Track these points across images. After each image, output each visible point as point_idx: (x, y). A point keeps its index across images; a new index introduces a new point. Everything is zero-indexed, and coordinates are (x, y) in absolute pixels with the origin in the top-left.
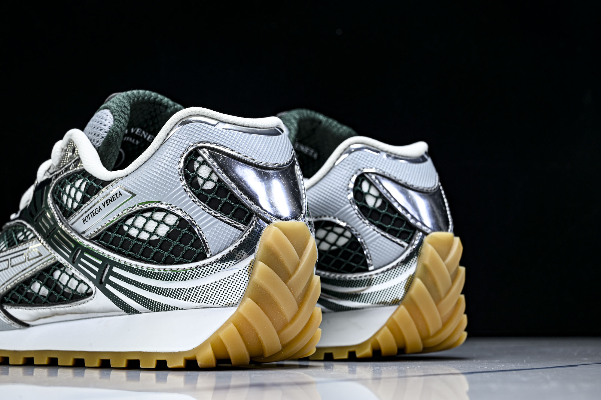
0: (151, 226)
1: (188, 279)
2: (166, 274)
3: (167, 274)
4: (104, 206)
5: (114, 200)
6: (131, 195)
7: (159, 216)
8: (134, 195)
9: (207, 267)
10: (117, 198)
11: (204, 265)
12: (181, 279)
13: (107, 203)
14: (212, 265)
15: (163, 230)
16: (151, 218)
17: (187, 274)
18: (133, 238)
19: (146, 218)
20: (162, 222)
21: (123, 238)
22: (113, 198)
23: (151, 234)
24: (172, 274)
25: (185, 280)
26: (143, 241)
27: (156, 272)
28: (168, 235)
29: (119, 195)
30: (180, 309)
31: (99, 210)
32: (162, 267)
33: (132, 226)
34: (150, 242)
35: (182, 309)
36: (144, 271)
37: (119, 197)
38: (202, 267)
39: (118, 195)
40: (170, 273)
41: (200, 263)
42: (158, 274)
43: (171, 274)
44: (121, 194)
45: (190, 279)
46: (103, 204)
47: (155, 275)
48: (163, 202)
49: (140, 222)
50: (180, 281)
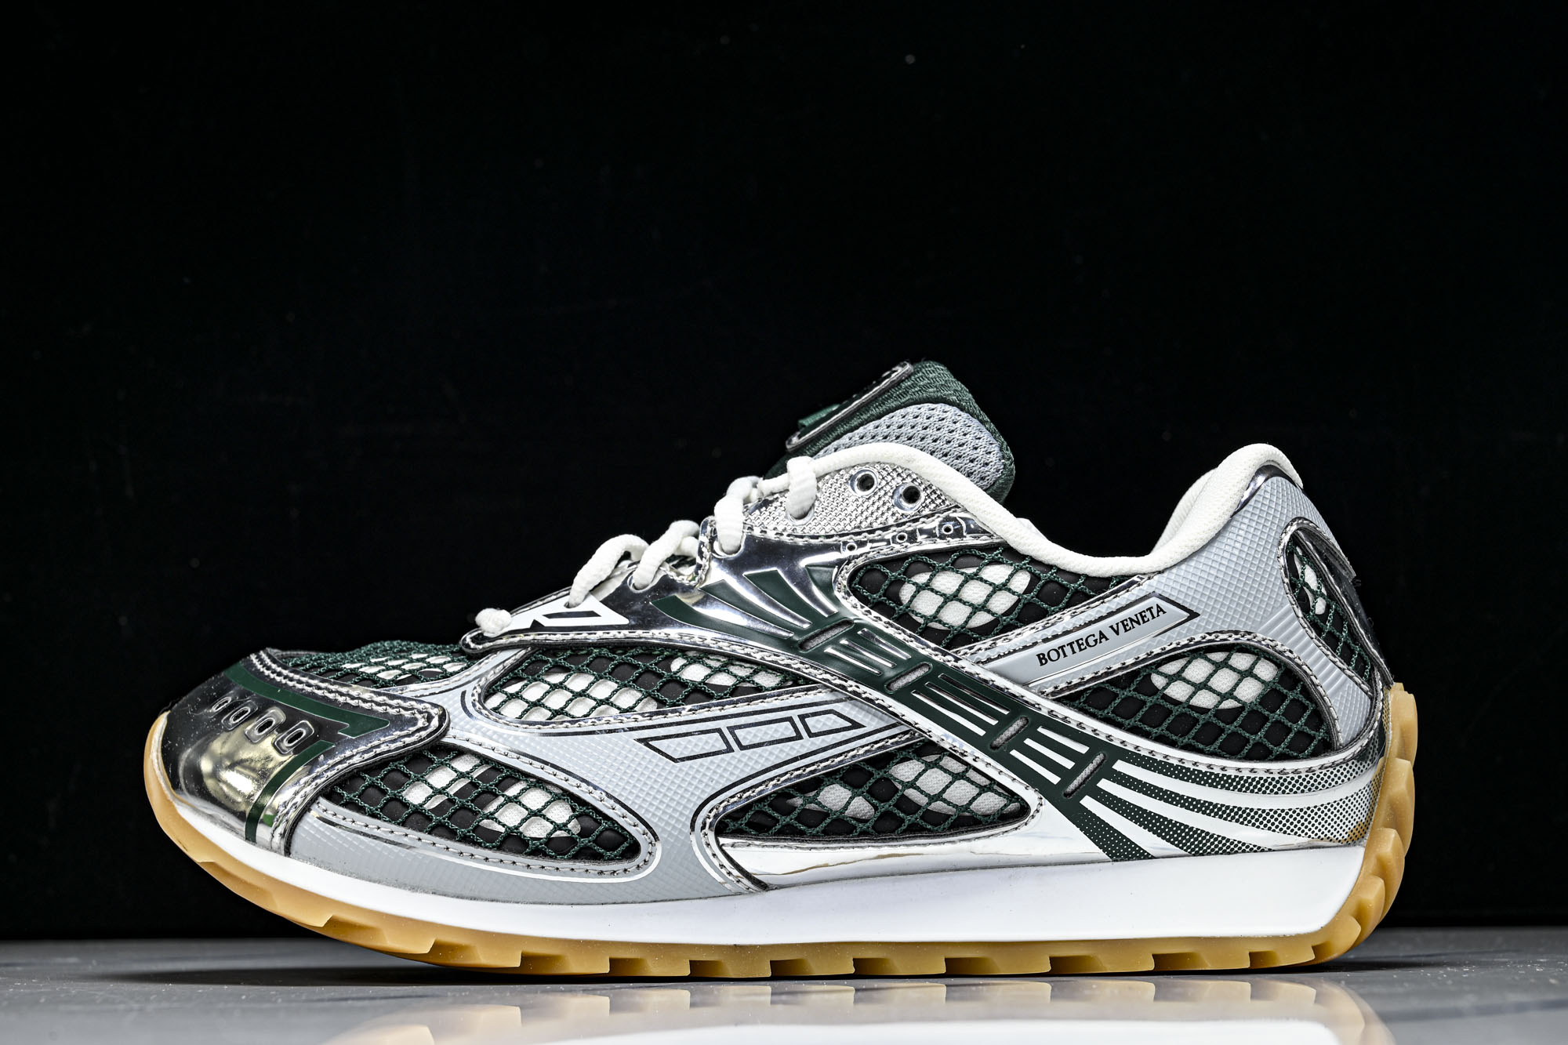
0: (1223, 681)
1: (1303, 791)
2: (1254, 779)
3: (1257, 779)
4: (1117, 632)
5: (1144, 622)
6: (1187, 614)
7: (1241, 661)
8: (1193, 615)
9: (1338, 768)
10: (1153, 617)
11: (1333, 763)
12: (1287, 791)
13: (1124, 626)
14: (1347, 765)
15: (1249, 691)
16: (1225, 664)
17: (1301, 781)
18: (1176, 703)
19: (1213, 663)
20: (1249, 673)
21: (1150, 701)
22: (1143, 617)
23: (1224, 697)
24: (1269, 780)
25: (1295, 793)
26: (1203, 711)
27: (1230, 776)
28: (1263, 699)
29: (1158, 612)
30: (1263, 851)
31: (1101, 639)
32: (1246, 765)
33: (1178, 677)
34: (1219, 713)
35: (1270, 850)
36: (1200, 772)
37: (1158, 615)
38: (1331, 767)
39: (1155, 611)
40: (1265, 778)
41: (1327, 760)
42: (1234, 780)
43: (1266, 781)
44: (1162, 610)
45: (1306, 790)
46: (1112, 627)
47: (1226, 782)
48: (1258, 635)
49: (1198, 670)
50: (1285, 795)
